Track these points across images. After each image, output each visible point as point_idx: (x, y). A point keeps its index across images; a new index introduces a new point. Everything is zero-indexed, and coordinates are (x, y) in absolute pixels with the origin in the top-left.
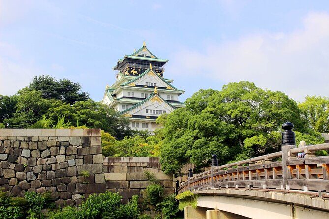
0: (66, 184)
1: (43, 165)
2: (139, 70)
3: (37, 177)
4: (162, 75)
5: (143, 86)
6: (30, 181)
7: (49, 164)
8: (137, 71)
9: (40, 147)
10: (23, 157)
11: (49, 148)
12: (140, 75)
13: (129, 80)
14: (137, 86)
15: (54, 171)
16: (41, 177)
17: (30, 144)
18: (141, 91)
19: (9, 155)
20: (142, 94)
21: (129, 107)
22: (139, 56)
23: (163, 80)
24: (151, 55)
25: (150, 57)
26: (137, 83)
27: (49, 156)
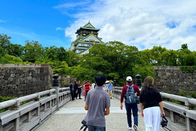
0: (31, 90)
1: (21, 81)
2: (87, 34)
3: (18, 87)
4: (97, 36)
5: (88, 41)
6: (14, 89)
7: (24, 81)
8: (86, 34)
9: (20, 73)
10: (11, 77)
11: (24, 73)
12: (87, 36)
13: (82, 38)
14: (85, 41)
15: (26, 84)
16: (20, 87)
17: (15, 71)
18: (88, 44)
19: (4, 76)
20: (88, 45)
21: (82, 51)
22: (87, 27)
23: (98, 38)
24: (92, 27)
25: (92, 28)
26: (85, 40)
27: (24, 77)
